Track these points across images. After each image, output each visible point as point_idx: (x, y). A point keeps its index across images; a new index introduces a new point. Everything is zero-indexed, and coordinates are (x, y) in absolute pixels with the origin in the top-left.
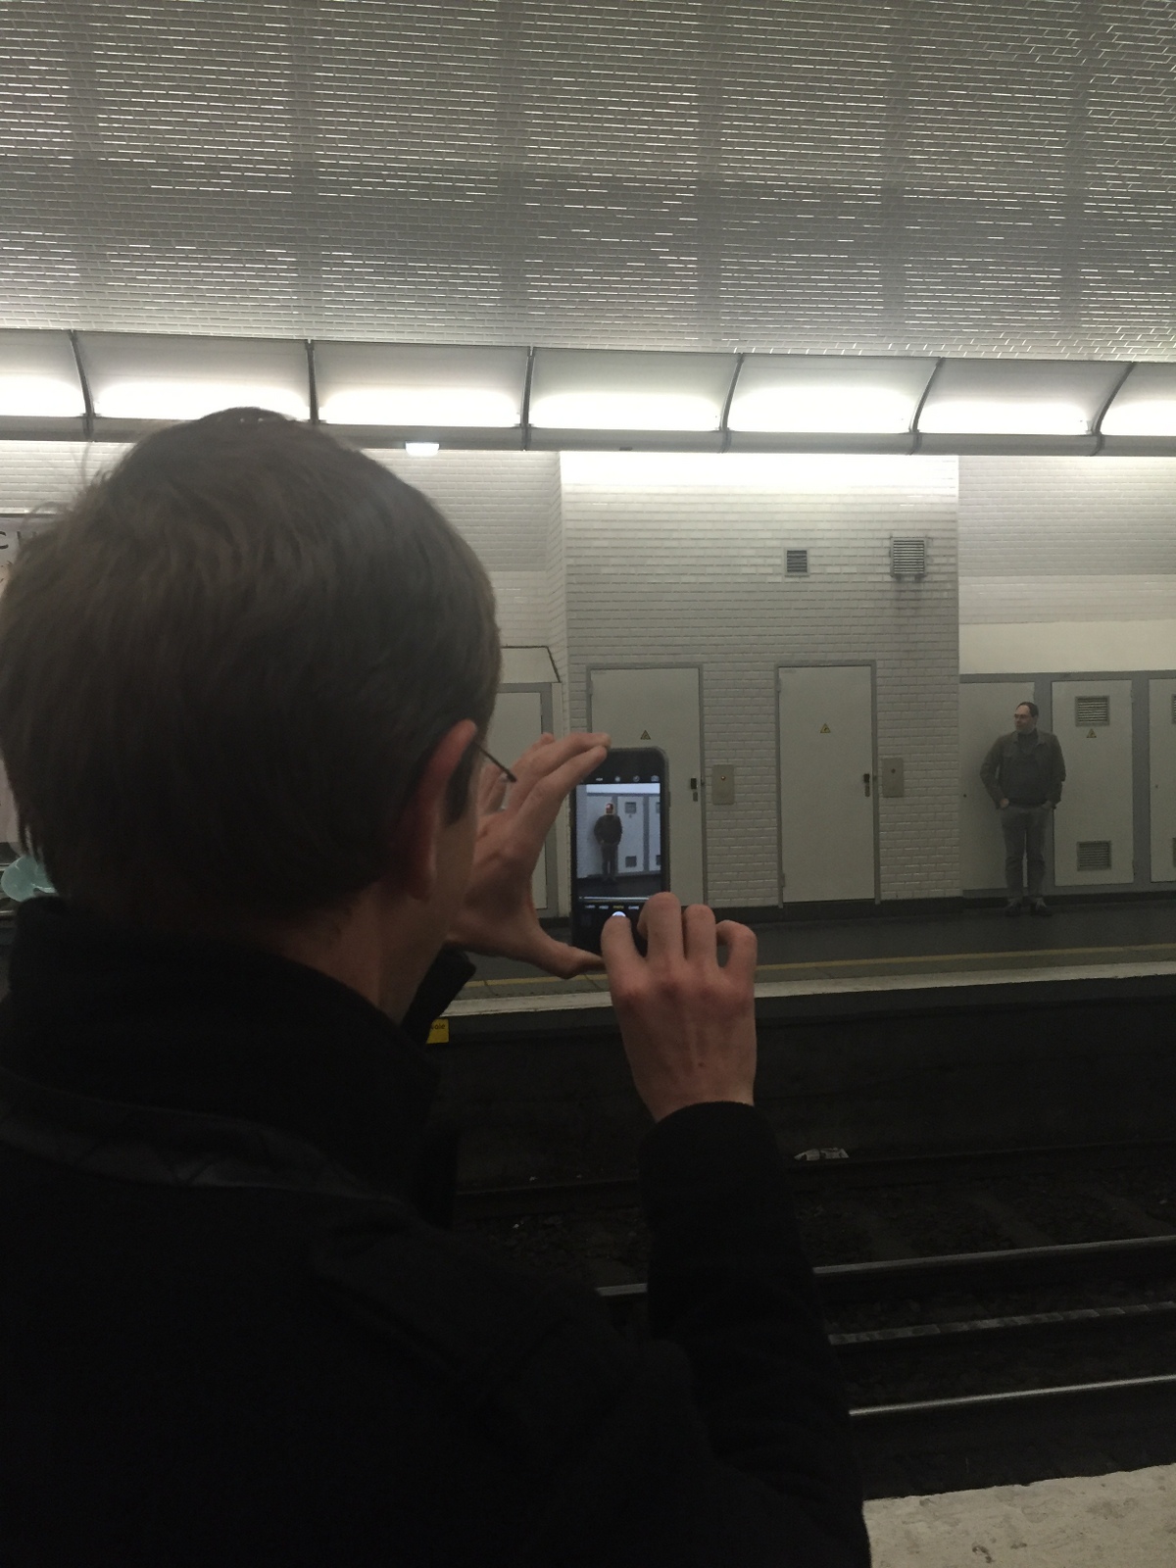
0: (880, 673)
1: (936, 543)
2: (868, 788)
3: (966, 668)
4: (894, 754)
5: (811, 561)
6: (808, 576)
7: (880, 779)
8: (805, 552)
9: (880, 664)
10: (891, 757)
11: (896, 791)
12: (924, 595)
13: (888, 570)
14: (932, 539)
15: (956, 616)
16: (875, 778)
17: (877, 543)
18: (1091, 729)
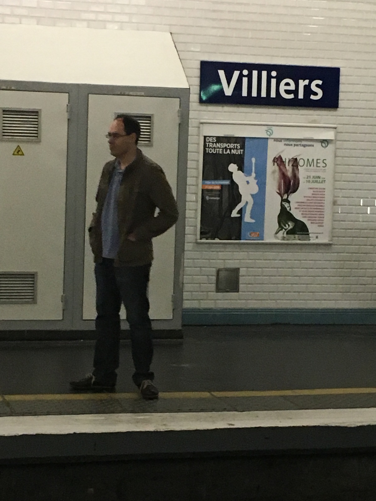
18: (18, 146)
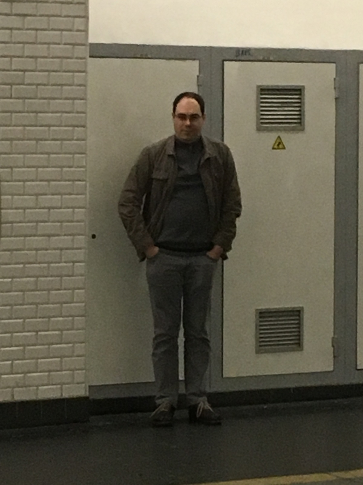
18: (279, 137)
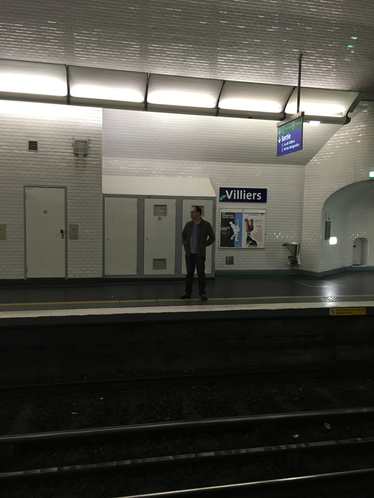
0: (68, 191)
1: (92, 142)
2: (63, 235)
3: (104, 191)
4: (74, 223)
5: (39, 146)
6: (38, 152)
7: (68, 232)
8: (36, 142)
9: (68, 188)
10: (73, 224)
11: (75, 237)
12: (87, 162)
13: (72, 151)
14: (91, 140)
15: (101, 171)
16: (66, 232)
17: (68, 141)
18: (160, 217)
